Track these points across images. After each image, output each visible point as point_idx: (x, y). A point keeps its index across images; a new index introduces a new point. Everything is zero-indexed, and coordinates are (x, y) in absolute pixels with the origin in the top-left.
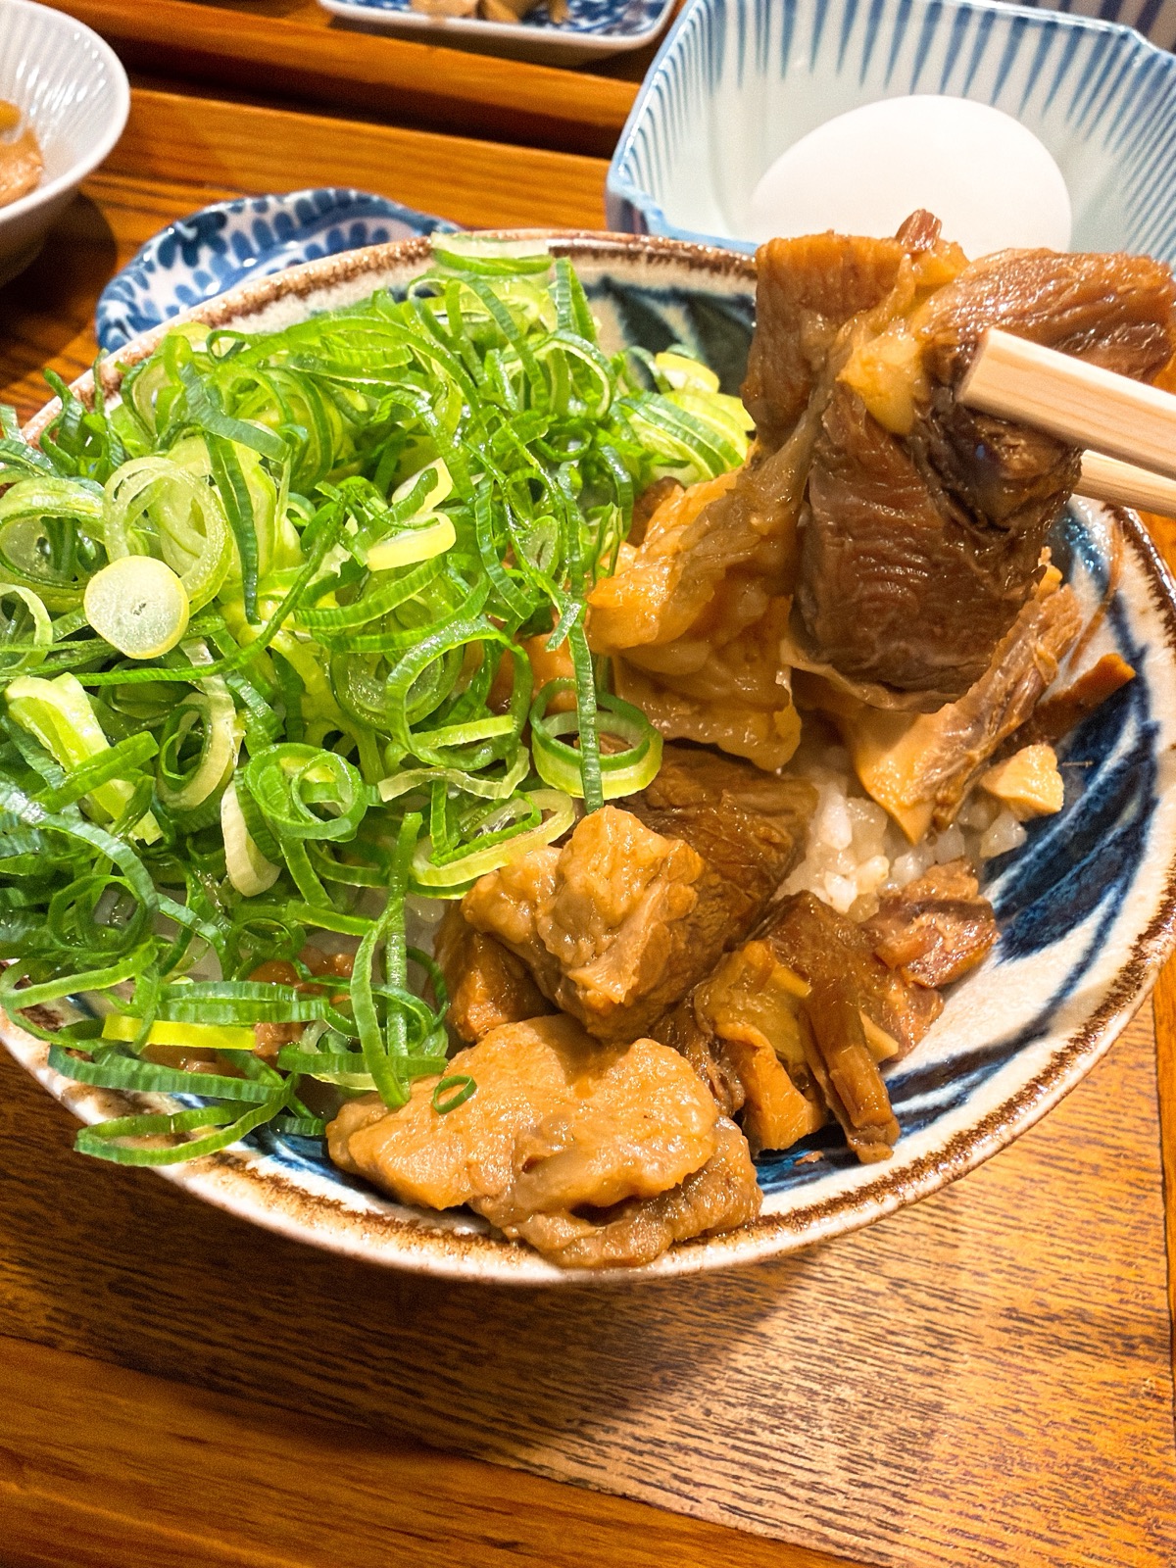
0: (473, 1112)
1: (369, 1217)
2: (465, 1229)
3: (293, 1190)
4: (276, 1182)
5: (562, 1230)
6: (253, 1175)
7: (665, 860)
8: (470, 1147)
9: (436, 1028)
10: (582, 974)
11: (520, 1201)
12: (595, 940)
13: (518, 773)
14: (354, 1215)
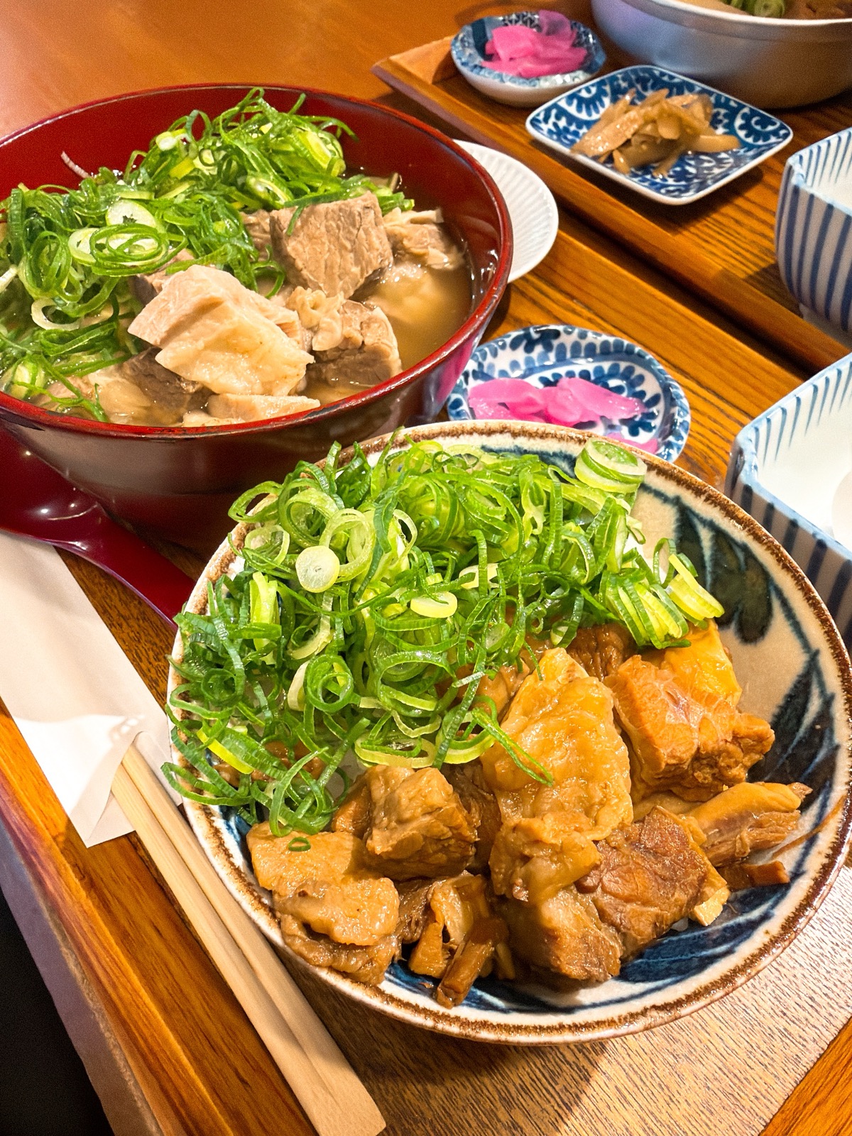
0: (299, 858)
1: (237, 870)
2: (266, 901)
3: (220, 839)
4: (217, 832)
5: (294, 927)
6: (211, 823)
7: (440, 808)
8: (287, 870)
9: (324, 815)
10: (375, 832)
11: (289, 903)
12: (390, 821)
13: (427, 729)
14: (232, 864)
